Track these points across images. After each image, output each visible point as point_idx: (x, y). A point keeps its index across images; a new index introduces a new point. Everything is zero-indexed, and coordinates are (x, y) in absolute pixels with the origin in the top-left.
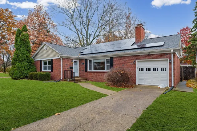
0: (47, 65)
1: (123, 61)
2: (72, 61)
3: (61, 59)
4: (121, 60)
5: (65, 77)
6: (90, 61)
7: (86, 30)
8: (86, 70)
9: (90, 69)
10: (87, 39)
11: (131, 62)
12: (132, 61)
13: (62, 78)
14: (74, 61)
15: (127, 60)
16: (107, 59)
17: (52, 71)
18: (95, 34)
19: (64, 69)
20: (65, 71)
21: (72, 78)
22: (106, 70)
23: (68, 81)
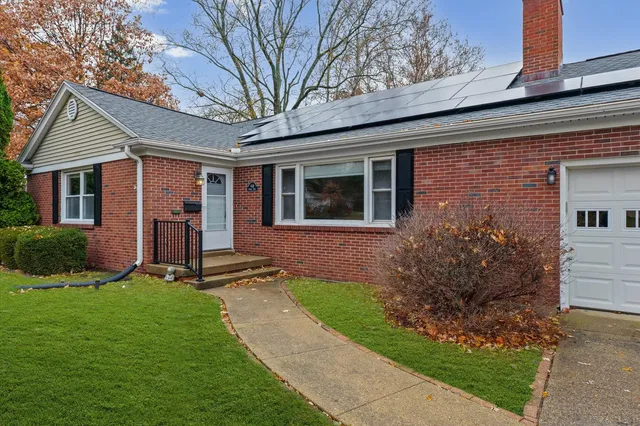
0: (82, 194)
1: (473, 171)
2: (199, 174)
3: (136, 162)
4: (463, 165)
5: (156, 254)
6: (289, 175)
7: (271, 63)
8: (268, 219)
9: (289, 212)
10: (276, 96)
11: (524, 172)
12: (533, 168)
13: (138, 263)
14: (211, 177)
15: (499, 162)
16: (374, 163)
17: (98, 223)
18: (305, 81)
19: (152, 215)
20: (156, 222)
21: (187, 261)
22: (368, 221)
23: (169, 277)
